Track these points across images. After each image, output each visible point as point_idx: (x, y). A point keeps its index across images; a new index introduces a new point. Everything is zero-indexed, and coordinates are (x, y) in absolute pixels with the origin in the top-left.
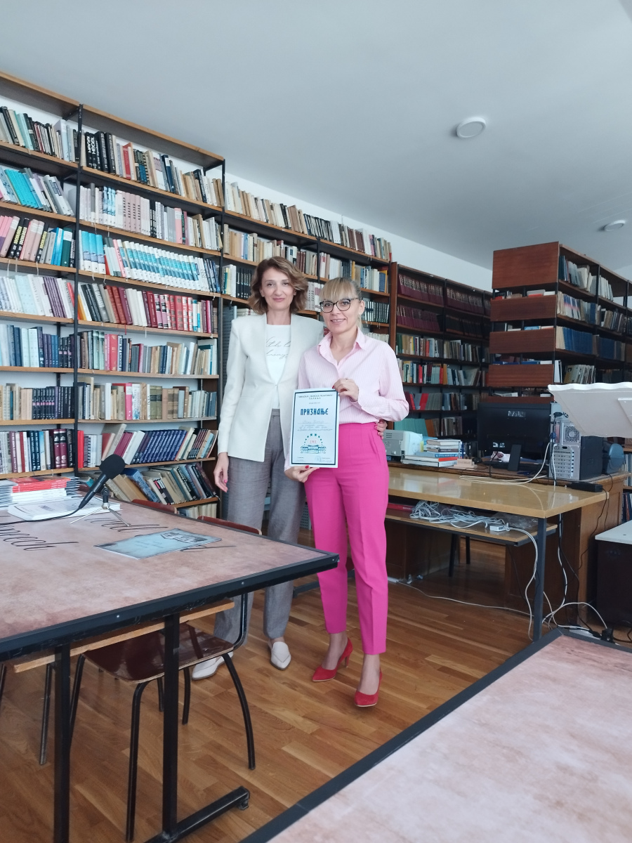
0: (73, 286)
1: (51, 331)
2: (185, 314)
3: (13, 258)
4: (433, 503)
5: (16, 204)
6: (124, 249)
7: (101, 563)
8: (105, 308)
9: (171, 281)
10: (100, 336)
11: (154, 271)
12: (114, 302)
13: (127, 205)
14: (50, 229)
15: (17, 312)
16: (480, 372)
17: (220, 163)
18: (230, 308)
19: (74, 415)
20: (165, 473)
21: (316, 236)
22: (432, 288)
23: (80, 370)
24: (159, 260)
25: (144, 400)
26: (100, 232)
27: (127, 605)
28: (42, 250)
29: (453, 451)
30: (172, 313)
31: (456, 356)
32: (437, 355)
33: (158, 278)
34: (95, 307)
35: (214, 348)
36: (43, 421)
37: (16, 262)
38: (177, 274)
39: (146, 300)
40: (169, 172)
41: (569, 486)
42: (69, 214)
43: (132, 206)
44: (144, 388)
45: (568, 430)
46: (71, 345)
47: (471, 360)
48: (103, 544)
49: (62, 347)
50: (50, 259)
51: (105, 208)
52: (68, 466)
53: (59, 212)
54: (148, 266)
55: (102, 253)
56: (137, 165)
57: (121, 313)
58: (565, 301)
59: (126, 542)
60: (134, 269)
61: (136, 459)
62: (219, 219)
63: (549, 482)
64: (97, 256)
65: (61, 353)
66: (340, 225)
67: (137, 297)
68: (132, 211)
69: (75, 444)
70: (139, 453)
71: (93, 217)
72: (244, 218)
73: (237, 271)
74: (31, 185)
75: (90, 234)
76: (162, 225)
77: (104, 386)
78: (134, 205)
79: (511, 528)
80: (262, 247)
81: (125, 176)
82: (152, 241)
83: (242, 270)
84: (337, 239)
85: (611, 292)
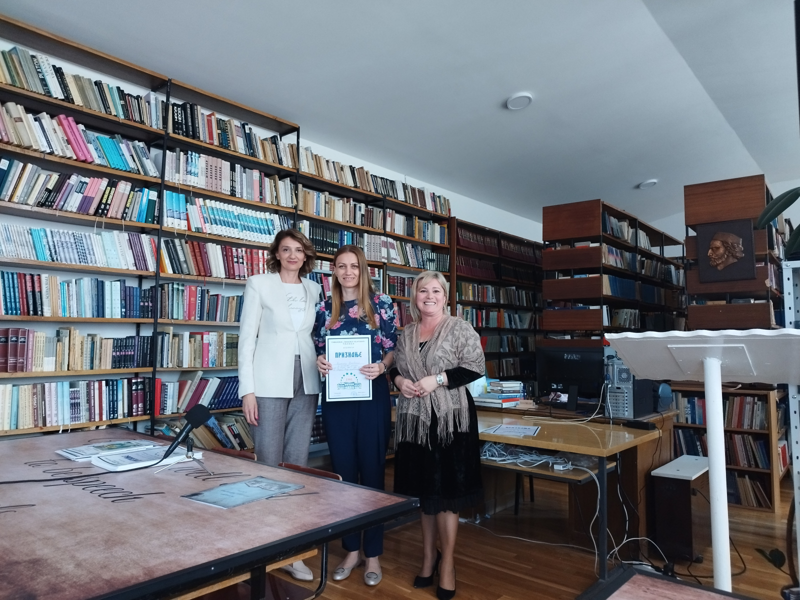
0: (156, 241)
1: (132, 283)
2: (261, 266)
3: (101, 216)
4: (499, 443)
5: (106, 167)
6: (206, 207)
7: (190, 514)
8: (186, 261)
9: (248, 235)
10: (181, 288)
11: (233, 227)
12: (195, 255)
13: (209, 167)
14: (136, 189)
15: (102, 266)
16: (534, 316)
17: (295, 129)
19: (153, 364)
20: (238, 418)
21: (382, 194)
22: (488, 239)
23: (159, 320)
24: (238, 217)
25: (220, 347)
26: (183, 191)
27: (221, 556)
28: (128, 208)
29: (514, 392)
30: (249, 265)
31: (511, 302)
32: (494, 301)
33: (236, 233)
34: (177, 261)
36: (122, 370)
37: (104, 220)
38: (254, 229)
39: (225, 253)
40: (248, 138)
41: (624, 425)
42: (155, 175)
43: (214, 168)
44: (221, 336)
45: (621, 371)
46: (152, 296)
47: (525, 305)
48: (189, 494)
49: (143, 298)
50: (136, 216)
51: (189, 169)
52: (145, 414)
53: (146, 174)
54: (228, 222)
55: (185, 211)
56: (219, 131)
57: (201, 266)
58: (609, 252)
59: (212, 491)
60: (214, 225)
61: (211, 406)
62: (294, 179)
63: (605, 421)
64: (180, 213)
65: (142, 304)
66: (403, 184)
67: (216, 250)
68: (214, 173)
69: (153, 392)
70: (215, 400)
71: (177, 179)
72: (316, 178)
73: (310, 226)
74: (121, 150)
75: (174, 194)
76: (242, 185)
77: (183, 335)
78: (216, 167)
79: (574, 467)
80: (333, 204)
81: (208, 142)
82: (232, 199)
83: (315, 225)
84: (401, 197)
85: (649, 242)
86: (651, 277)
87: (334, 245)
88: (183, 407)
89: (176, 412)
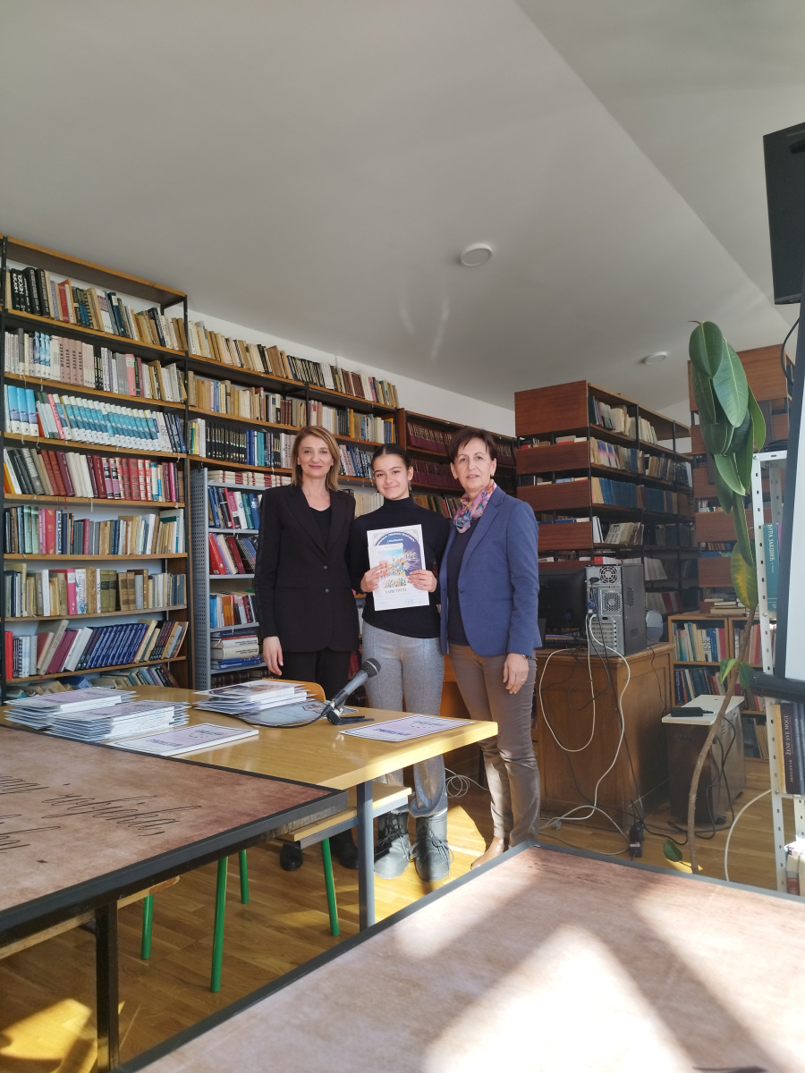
2: (141, 480)
6: (62, 406)
8: (39, 478)
9: (122, 441)
10: (33, 512)
11: (101, 430)
12: (51, 469)
13: (65, 352)
17: (181, 299)
18: (199, 471)
20: (120, 679)
21: (303, 381)
23: (6, 556)
24: (107, 417)
25: (92, 588)
26: (30, 385)
30: (126, 479)
33: (106, 438)
34: (27, 479)
35: (181, 519)
38: (130, 432)
39: (91, 465)
40: (117, 313)
43: (71, 354)
44: (94, 573)
51: (37, 356)
54: (94, 425)
55: (34, 411)
56: (76, 305)
57: (60, 483)
58: (599, 447)
60: (76, 429)
61: (82, 664)
62: (182, 364)
64: (27, 414)
66: (332, 367)
67: (80, 461)
68: (71, 357)
70: (86, 656)
71: (21, 368)
72: (213, 362)
73: (206, 426)
75: (18, 389)
76: (110, 375)
77: (40, 574)
78: (74, 352)
80: (236, 396)
81: (61, 318)
82: (97, 394)
83: (213, 424)
84: (329, 384)
85: (655, 435)
86: (657, 479)
87: (240, 450)
88: (45, 667)
89: (35, 673)
